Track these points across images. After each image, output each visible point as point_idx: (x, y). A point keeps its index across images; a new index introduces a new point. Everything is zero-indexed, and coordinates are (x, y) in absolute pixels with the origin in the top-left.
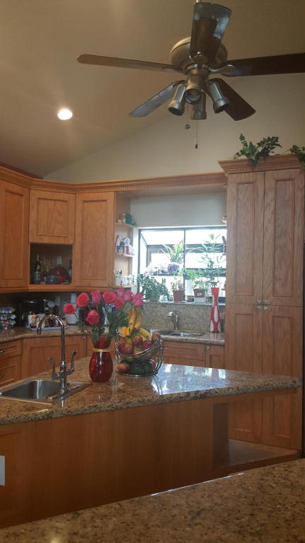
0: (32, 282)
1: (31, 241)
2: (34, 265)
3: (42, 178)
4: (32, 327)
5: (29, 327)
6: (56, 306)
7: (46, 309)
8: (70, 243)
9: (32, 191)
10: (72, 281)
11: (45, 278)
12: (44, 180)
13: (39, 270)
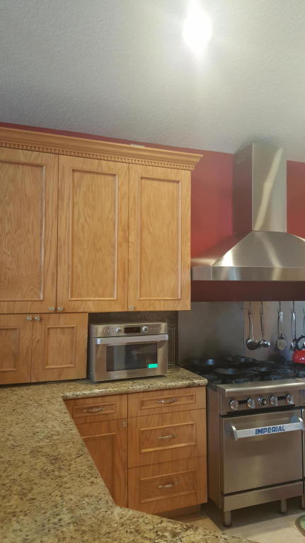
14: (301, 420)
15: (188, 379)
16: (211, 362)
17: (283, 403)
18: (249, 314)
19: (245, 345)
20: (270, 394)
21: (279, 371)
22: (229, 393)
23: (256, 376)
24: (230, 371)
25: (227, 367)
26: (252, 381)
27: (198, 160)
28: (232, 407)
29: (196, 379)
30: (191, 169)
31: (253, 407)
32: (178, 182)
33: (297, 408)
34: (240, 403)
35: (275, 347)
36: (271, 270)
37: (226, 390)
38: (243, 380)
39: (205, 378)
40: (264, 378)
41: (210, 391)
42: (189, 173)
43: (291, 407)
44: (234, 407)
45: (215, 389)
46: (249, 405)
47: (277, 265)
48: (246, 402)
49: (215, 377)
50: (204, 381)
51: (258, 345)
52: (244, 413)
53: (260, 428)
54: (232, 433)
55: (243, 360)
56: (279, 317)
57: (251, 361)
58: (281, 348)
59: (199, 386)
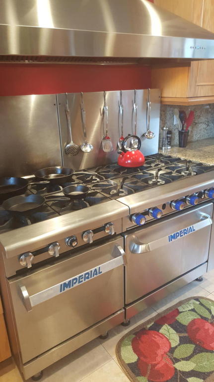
14: (122, 252)
18: (66, 110)
33: (119, 235)
43: (112, 237)
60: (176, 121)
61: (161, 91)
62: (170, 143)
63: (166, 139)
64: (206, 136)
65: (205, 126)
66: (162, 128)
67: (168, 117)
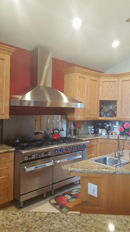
0: (100, 116)
1: (100, 99)
2: (101, 109)
3: (104, 73)
4: (101, 134)
5: (99, 134)
6: (109, 126)
7: (106, 127)
8: (116, 100)
9: (101, 79)
10: (117, 116)
11: (105, 114)
12: (105, 74)
13: (103, 111)
14: (53, 161)
15: (6, 149)
16: (18, 141)
17: (46, 155)
18: (36, 120)
19: (33, 133)
20: (41, 152)
21: (46, 143)
22: (24, 153)
23: (37, 145)
24: (25, 144)
25: (24, 143)
26: (34, 148)
27: (14, 51)
28: (25, 159)
29: (10, 149)
30: (10, 54)
31: (34, 158)
32: (4, 60)
33: (52, 157)
34: (29, 157)
35: (45, 133)
36: (46, 102)
37: (23, 152)
38: (31, 147)
39: (14, 148)
40: (40, 146)
41: (16, 153)
42: (9, 56)
43: (50, 157)
44: (26, 159)
45: (18, 152)
46: (32, 158)
47: (49, 100)
48: (31, 156)
49: (19, 147)
50: (13, 149)
51: (39, 133)
52: (30, 161)
53: (36, 166)
54: (24, 170)
55: (32, 139)
56: (47, 121)
57: (35, 139)
58: (47, 134)
59: (11, 151)
60: (72, 126)
61: (67, 116)
62: (70, 133)
63: (69, 132)
64: (84, 132)
65: (83, 129)
66: (67, 128)
67: (69, 125)
